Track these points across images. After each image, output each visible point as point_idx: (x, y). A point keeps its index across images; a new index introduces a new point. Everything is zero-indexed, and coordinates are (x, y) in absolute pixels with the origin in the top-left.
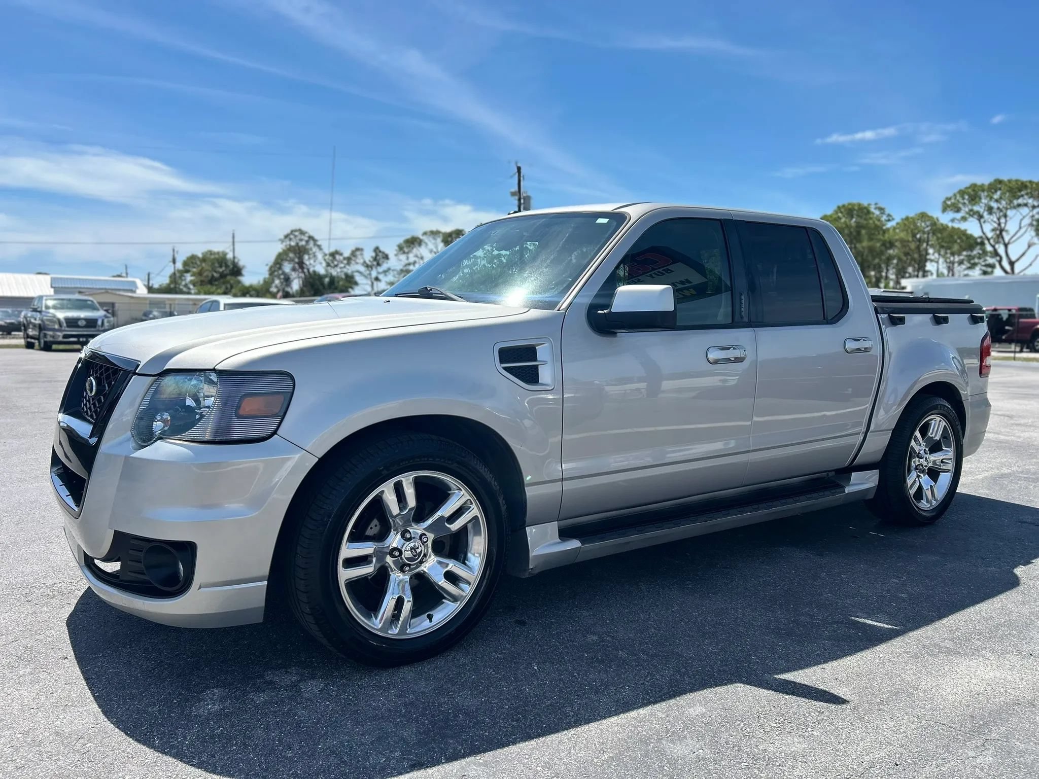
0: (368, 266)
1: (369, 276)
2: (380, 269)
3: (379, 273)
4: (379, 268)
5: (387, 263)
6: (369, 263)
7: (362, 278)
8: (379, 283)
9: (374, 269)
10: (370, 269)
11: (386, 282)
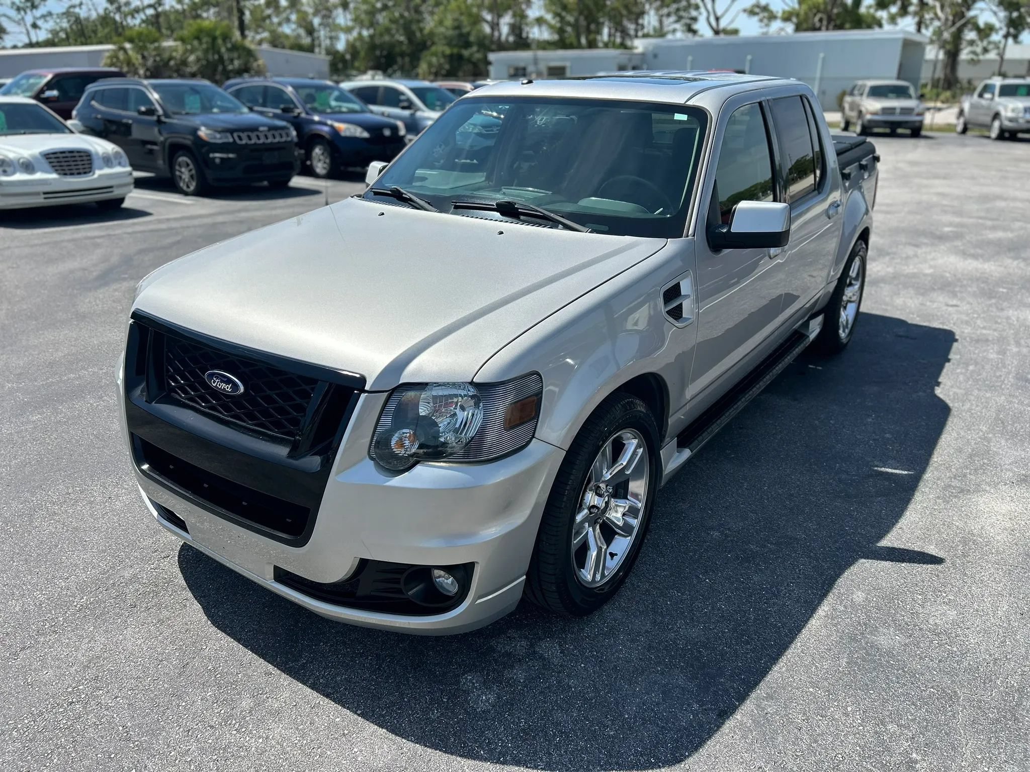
0: (18, 9)
1: (21, 22)
2: (38, 13)
3: (36, 18)
4: (34, 11)
5: (45, 6)
6: (21, 5)
7: (13, 24)
8: (38, 31)
9: (28, 11)
10: (22, 13)
11: (47, 30)
